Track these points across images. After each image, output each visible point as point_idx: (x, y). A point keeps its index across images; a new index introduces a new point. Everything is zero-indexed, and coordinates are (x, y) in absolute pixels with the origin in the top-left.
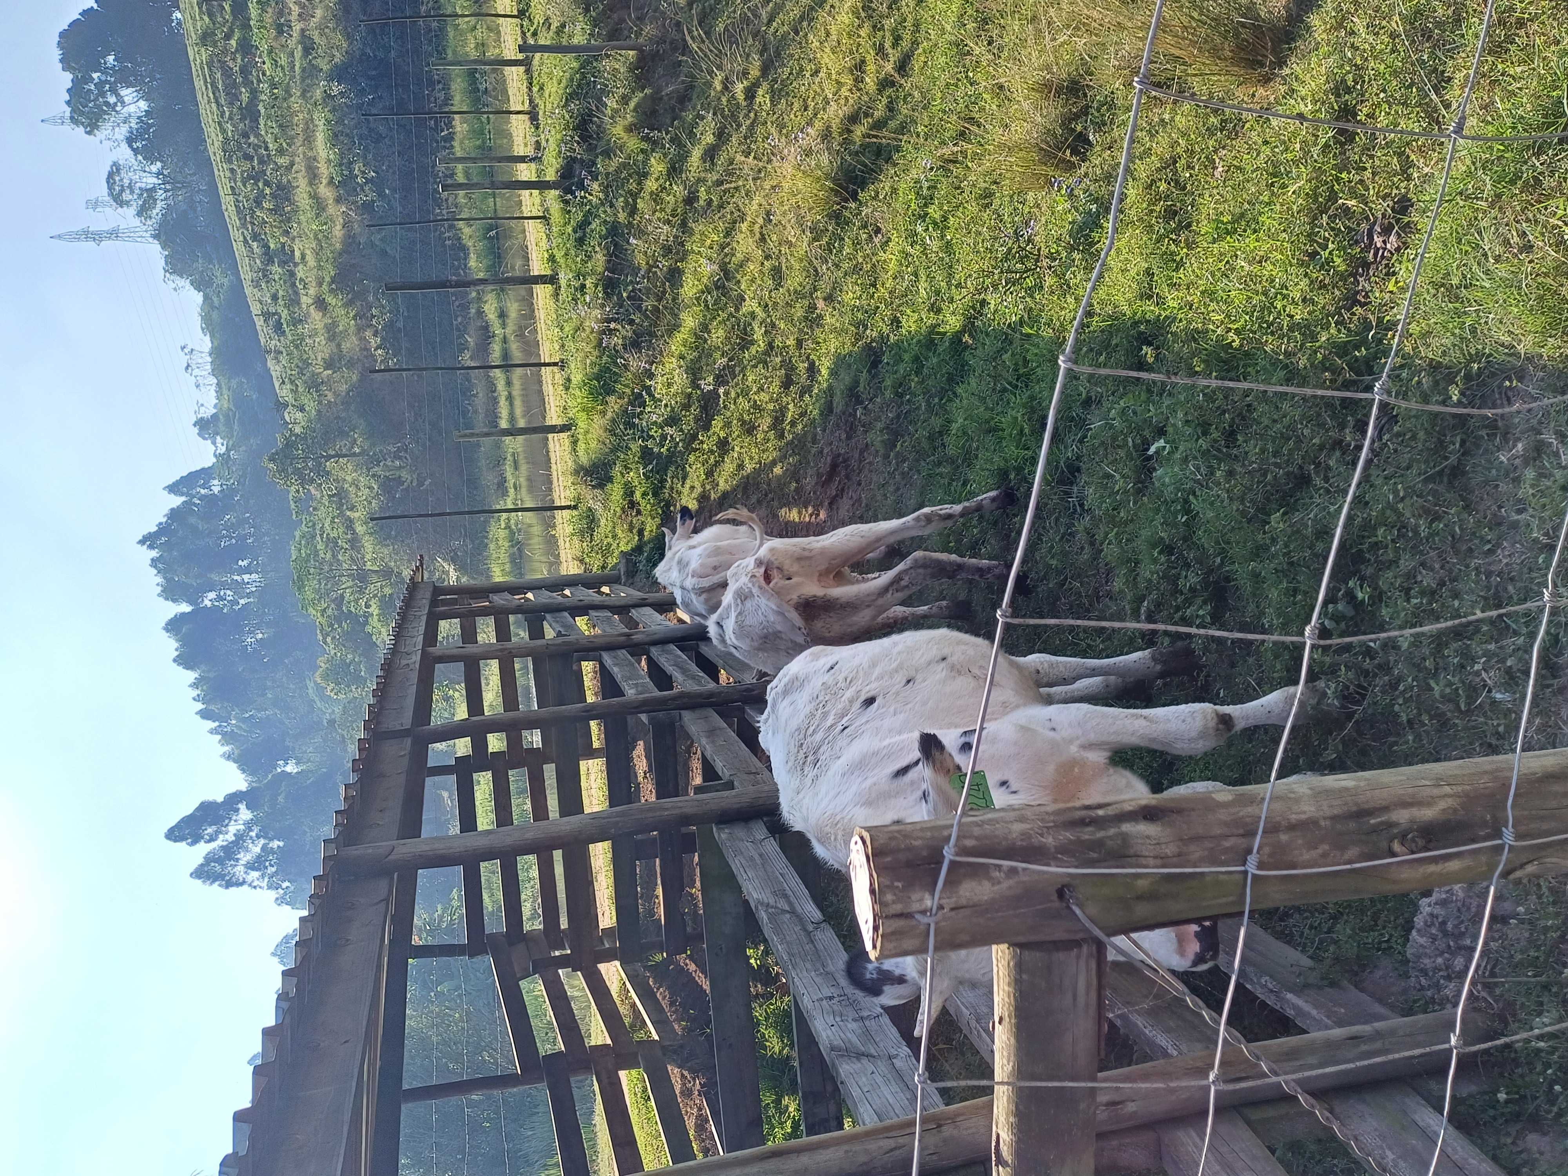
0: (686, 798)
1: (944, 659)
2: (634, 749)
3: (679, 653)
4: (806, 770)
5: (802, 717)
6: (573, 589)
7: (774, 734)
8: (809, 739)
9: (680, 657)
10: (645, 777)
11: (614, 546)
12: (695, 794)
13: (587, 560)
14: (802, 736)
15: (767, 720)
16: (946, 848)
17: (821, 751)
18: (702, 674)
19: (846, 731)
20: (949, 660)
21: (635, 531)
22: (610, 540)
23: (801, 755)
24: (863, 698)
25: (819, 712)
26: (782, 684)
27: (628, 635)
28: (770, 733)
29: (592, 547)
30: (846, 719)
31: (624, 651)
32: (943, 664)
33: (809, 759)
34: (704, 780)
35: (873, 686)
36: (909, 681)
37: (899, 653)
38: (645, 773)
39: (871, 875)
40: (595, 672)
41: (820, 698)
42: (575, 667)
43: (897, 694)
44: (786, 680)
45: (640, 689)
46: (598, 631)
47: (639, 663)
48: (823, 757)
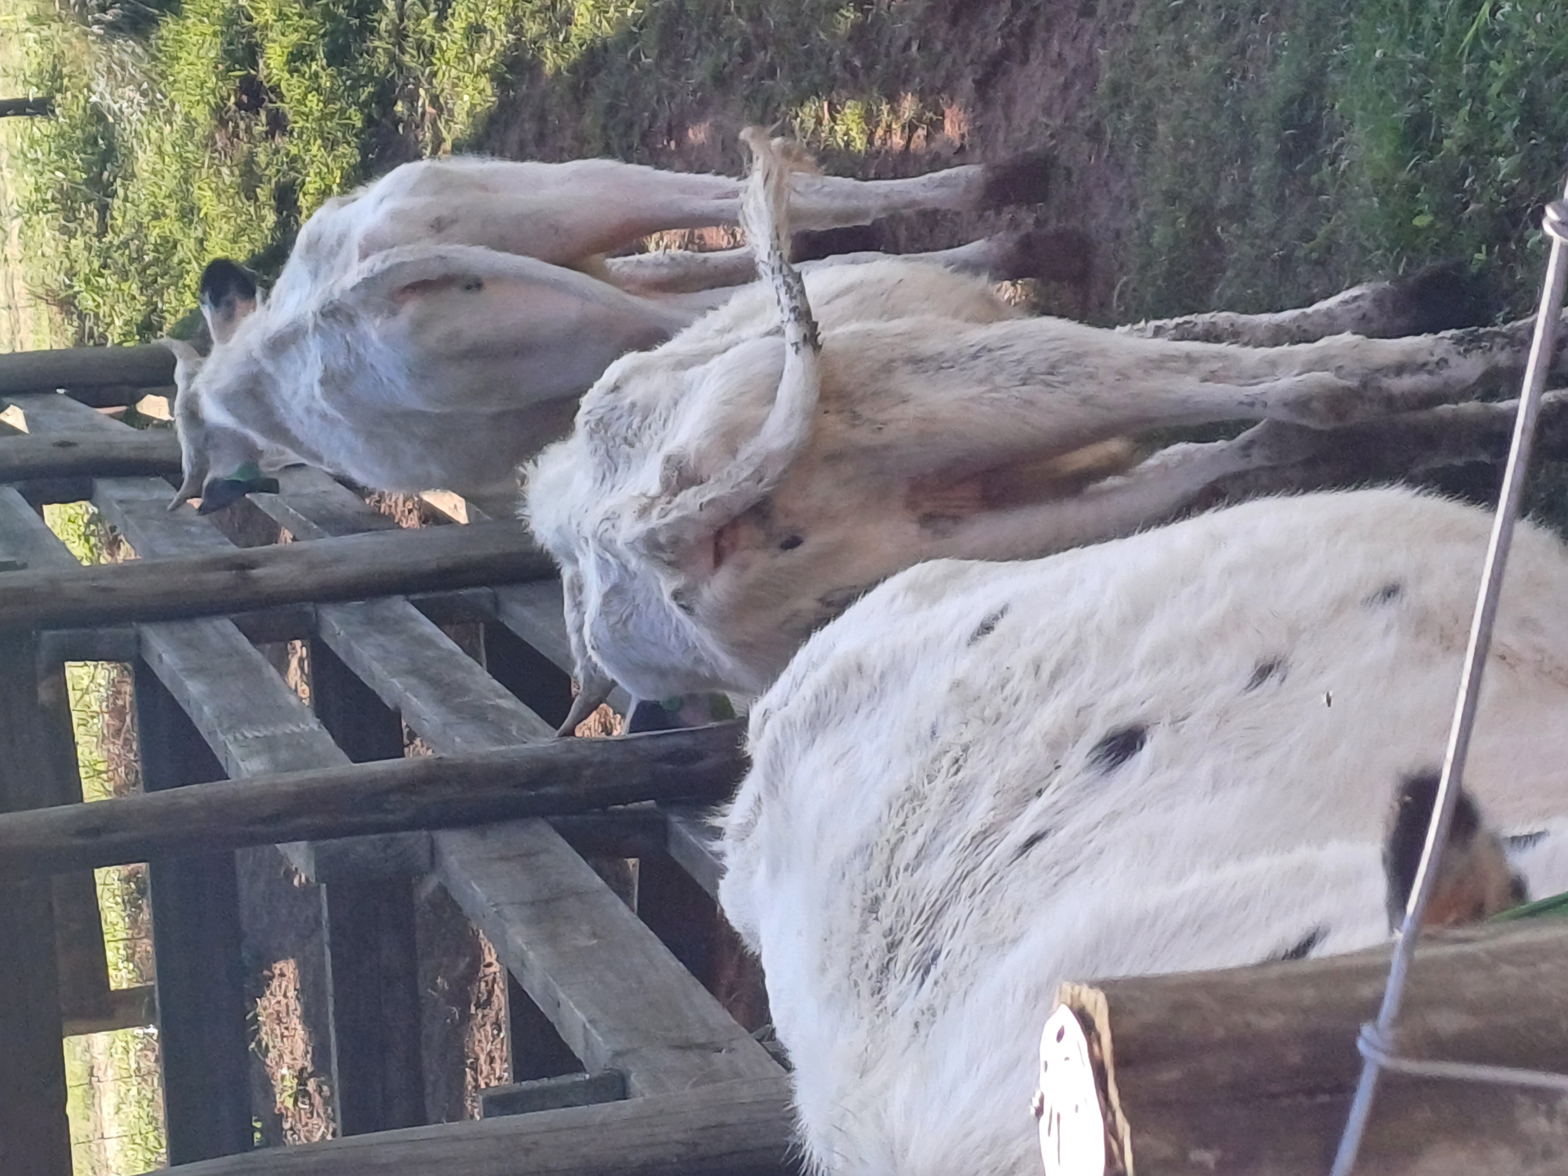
1: (1390, 592)
2: (260, 988)
3: (429, 628)
4: (893, 989)
6: (37, 404)
7: (774, 870)
8: (903, 882)
9: (428, 642)
11: (187, 248)
12: (487, 1114)
13: (87, 301)
14: (876, 871)
16: (1366, 1029)
17: (948, 920)
18: (509, 702)
19: (1037, 851)
20: (1411, 596)
21: (263, 193)
22: (170, 226)
23: (875, 940)
24: (1097, 731)
25: (940, 784)
27: (243, 566)
28: (762, 870)
29: (105, 255)
30: (1037, 806)
31: (226, 625)
32: (1389, 611)
33: (902, 954)
34: (518, 1076)
35: (1136, 687)
36: (1264, 672)
37: (1231, 572)
38: (301, 1077)
39: (1111, 1131)
40: (118, 712)
41: (946, 736)
42: (44, 695)
43: (1223, 716)
44: (822, 674)
45: (284, 755)
46: (126, 553)
47: (282, 666)
48: (956, 944)
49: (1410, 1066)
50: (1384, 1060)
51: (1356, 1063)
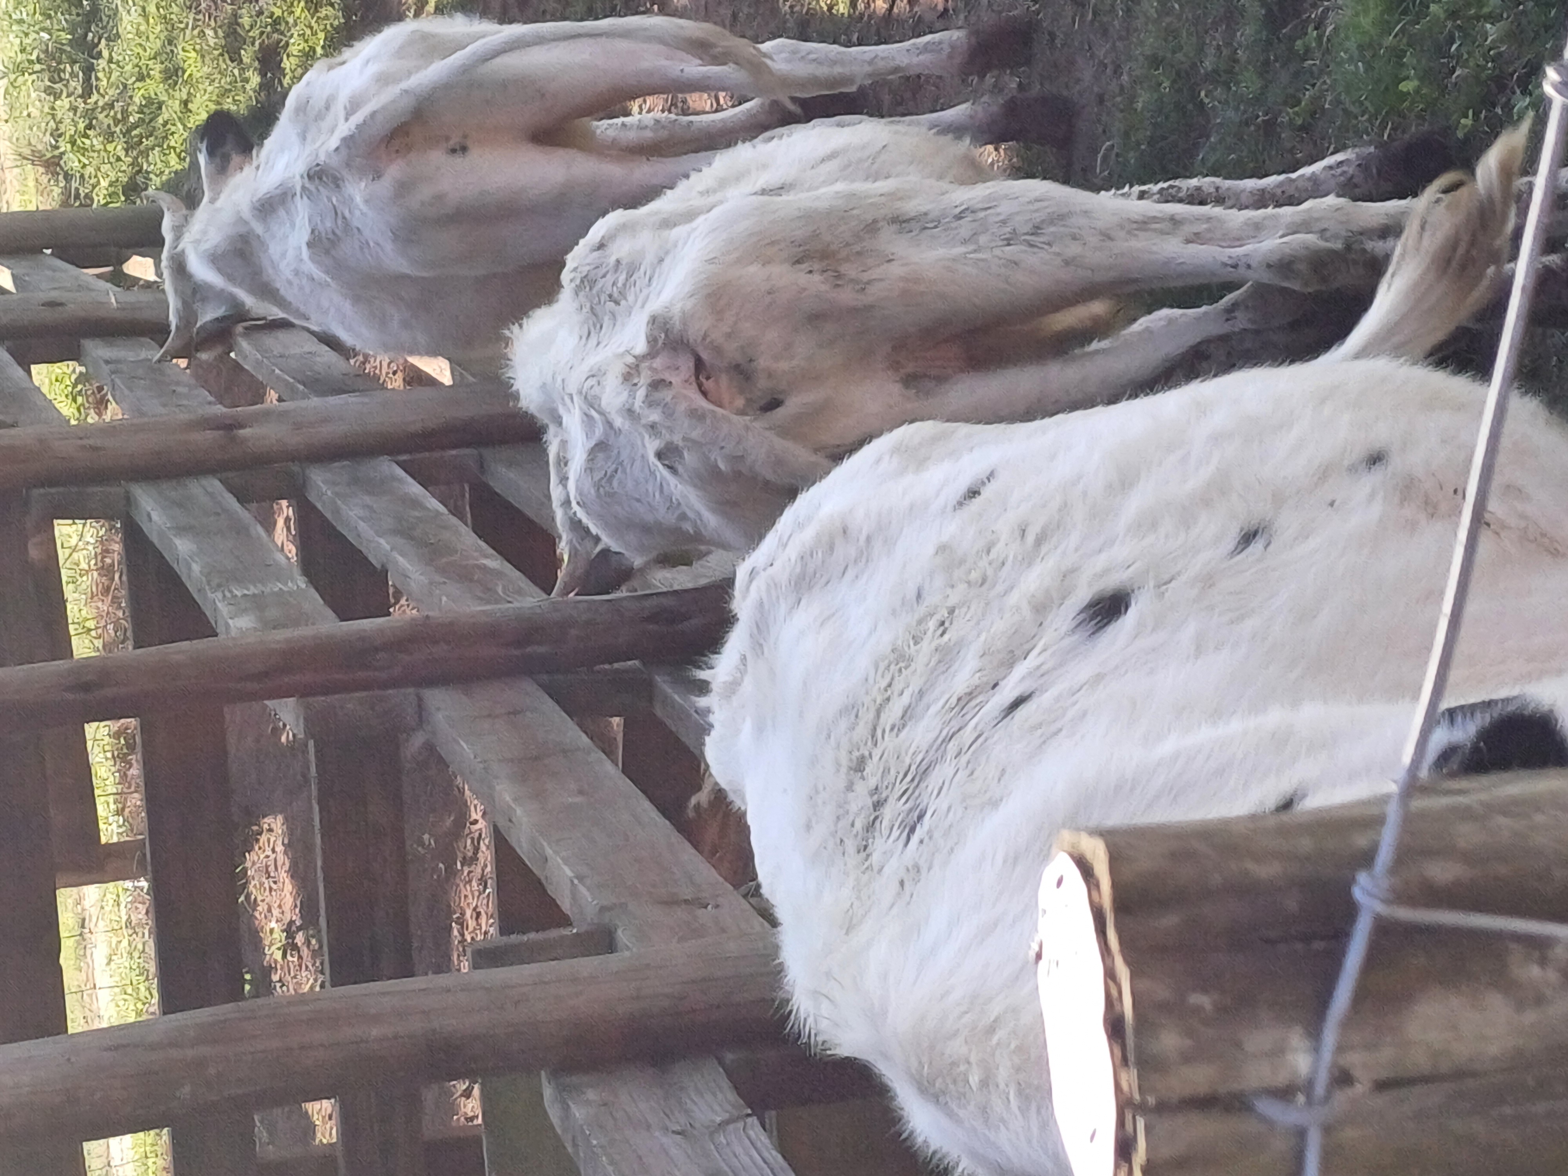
0: (443, 980)
1: (1375, 459)
2: (249, 843)
3: (414, 488)
4: (879, 846)
5: (863, 663)
6: (24, 266)
7: (760, 729)
8: (889, 742)
9: (415, 503)
10: (290, 946)
11: (171, 109)
12: (475, 966)
13: (72, 161)
14: (862, 730)
15: (733, 686)
16: (1363, 878)
17: (934, 780)
18: (494, 562)
19: (1022, 712)
20: (1397, 463)
21: (247, 55)
22: (155, 87)
23: (860, 799)
24: (1083, 595)
25: (927, 646)
26: (793, 552)
27: (230, 426)
28: (747, 727)
29: (90, 115)
30: (1021, 669)
31: (214, 484)
32: (1375, 477)
33: (888, 812)
34: (504, 930)
35: (1121, 552)
36: (1248, 538)
37: (1217, 439)
38: (289, 931)
39: (1110, 975)
40: (106, 571)
41: (931, 599)
42: (34, 553)
43: (1208, 581)
44: (808, 535)
45: (273, 613)
46: (113, 412)
47: (269, 526)
48: (942, 803)
49: (1405, 914)
50: (1380, 908)
51: (1351, 910)
